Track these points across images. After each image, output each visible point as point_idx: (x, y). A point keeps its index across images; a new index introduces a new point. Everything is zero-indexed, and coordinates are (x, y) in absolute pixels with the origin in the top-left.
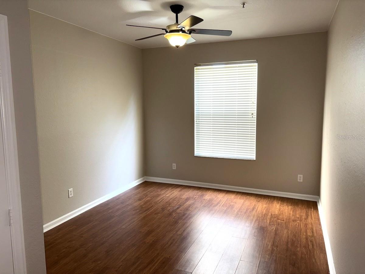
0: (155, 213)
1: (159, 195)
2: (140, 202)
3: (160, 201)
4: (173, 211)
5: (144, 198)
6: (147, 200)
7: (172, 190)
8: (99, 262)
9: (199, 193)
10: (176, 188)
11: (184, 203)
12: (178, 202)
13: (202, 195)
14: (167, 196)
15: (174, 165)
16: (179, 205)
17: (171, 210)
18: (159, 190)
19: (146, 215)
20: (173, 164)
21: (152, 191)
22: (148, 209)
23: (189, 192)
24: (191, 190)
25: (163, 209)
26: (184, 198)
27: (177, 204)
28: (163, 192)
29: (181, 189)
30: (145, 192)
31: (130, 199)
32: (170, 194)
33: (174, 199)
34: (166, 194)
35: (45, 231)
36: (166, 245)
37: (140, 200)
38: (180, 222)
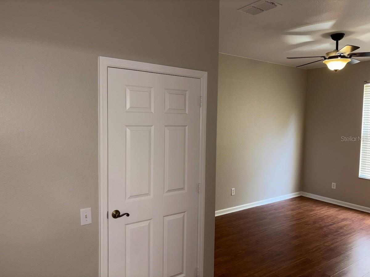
0: (305, 223)
1: (313, 210)
2: (293, 212)
3: (313, 215)
4: (325, 226)
5: (297, 210)
6: (300, 212)
7: (329, 208)
8: (250, 246)
9: (361, 216)
10: (334, 208)
11: (339, 223)
12: (332, 219)
13: (363, 219)
14: (322, 212)
15: (334, 185)
16: (333, 222)
17: (323, 225)
18: (314, 206)
19: (296, 223)
20: (333, 183)
21: (307, 206)
22: (300, 219)
23: (348, 214)
24: (351, 212)
25: (315, 222)
26: (340, 218)
27: (331, 221)
28: (318, 208)
29: (339, 209)
30: (298, 205)
31: (283, 208)
32: (326, 211)
33: (328, 217)
34: (321, 210)
35: (216, 216)
36: (310, 250)
37: (292, 210)
38: (329, 236)
